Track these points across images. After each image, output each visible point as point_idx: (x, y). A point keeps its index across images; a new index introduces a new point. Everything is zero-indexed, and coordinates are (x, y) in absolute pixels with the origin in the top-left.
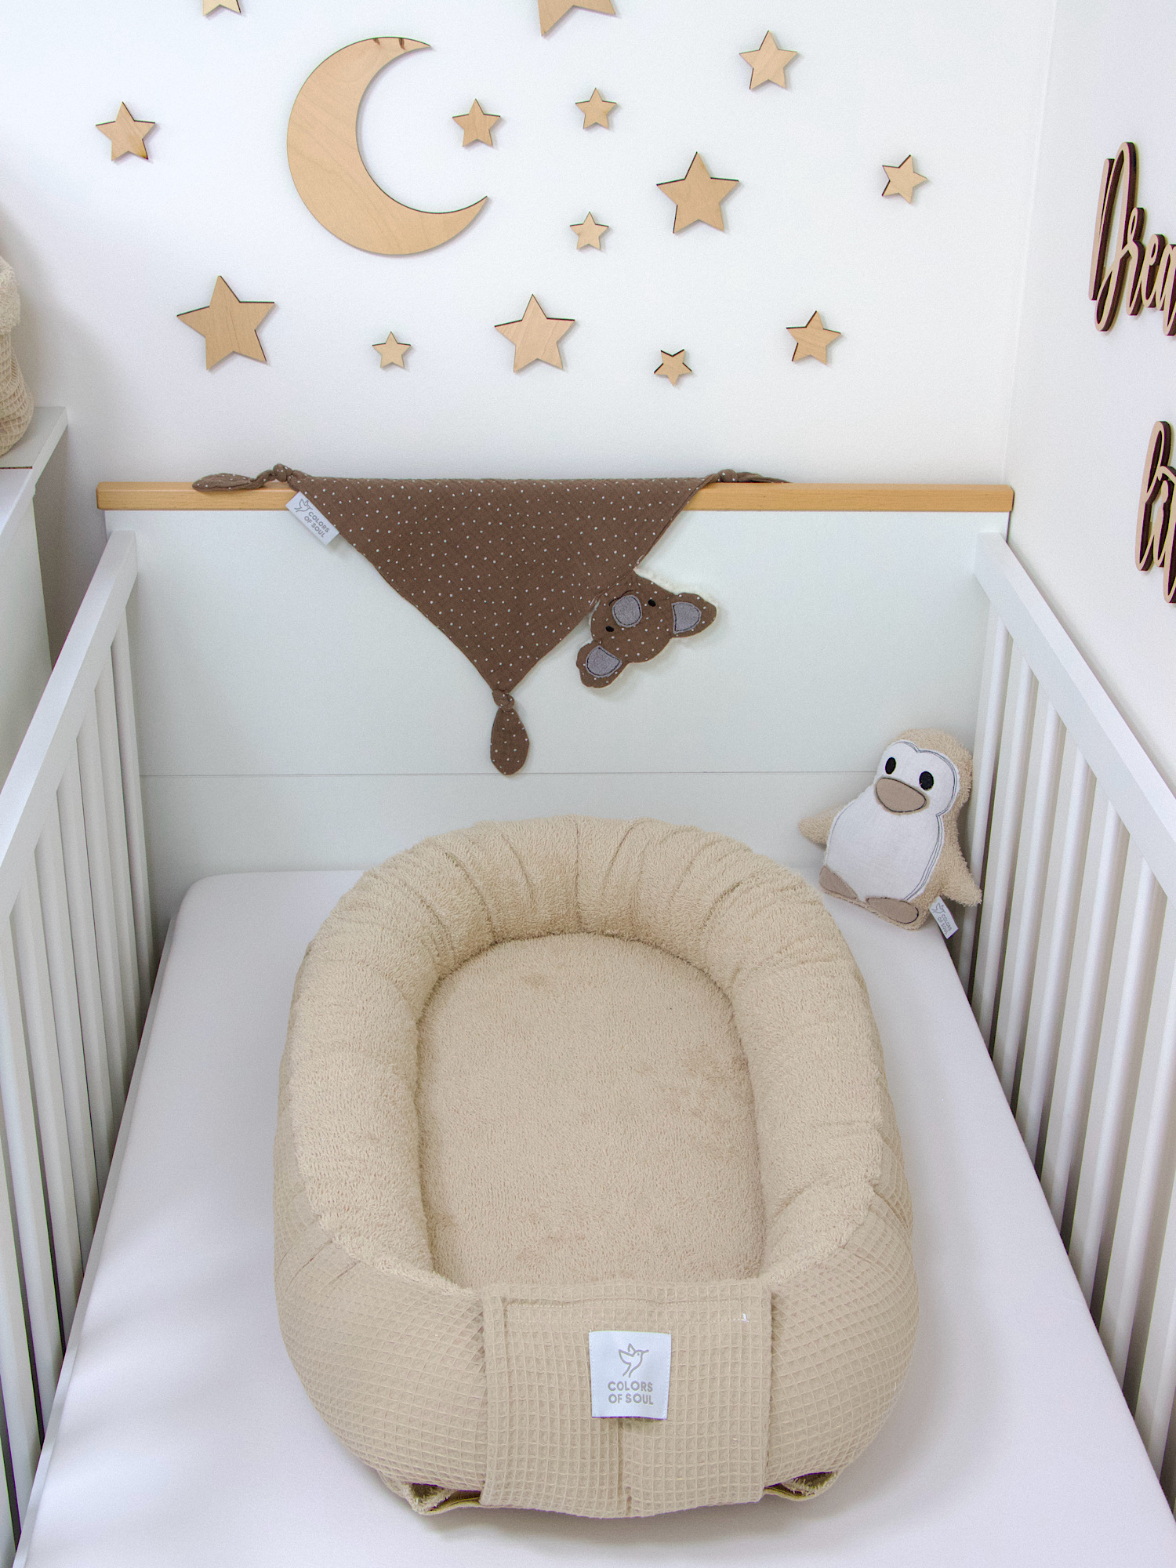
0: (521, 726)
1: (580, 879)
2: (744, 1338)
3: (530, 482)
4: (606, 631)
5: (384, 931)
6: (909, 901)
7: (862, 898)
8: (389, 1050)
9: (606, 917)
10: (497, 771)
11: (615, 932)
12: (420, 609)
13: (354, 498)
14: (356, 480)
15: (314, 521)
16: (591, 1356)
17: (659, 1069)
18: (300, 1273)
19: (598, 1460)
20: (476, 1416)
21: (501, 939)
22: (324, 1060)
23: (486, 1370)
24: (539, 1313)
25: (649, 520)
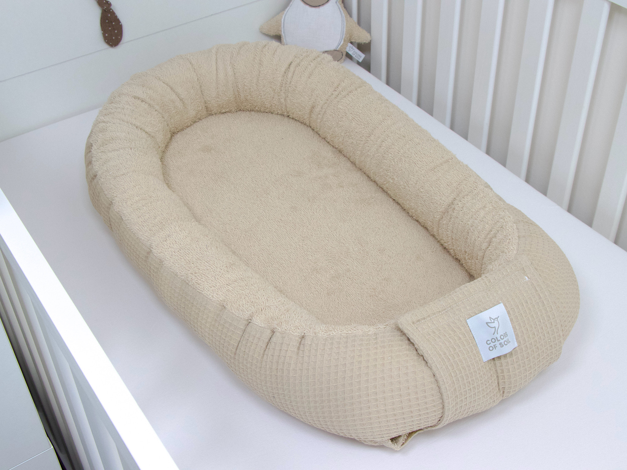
1: (203, 88)
5: (132, 150)
6: (338, 49)
10: (109, 47)
16: (472, 332)
17: (304, 170)
18: (265, 356)
19: (490, 382)
20: (433, 390)
21: (173, 134)
22: (164, 233)
23: (428, 364)
24: (434, 322)
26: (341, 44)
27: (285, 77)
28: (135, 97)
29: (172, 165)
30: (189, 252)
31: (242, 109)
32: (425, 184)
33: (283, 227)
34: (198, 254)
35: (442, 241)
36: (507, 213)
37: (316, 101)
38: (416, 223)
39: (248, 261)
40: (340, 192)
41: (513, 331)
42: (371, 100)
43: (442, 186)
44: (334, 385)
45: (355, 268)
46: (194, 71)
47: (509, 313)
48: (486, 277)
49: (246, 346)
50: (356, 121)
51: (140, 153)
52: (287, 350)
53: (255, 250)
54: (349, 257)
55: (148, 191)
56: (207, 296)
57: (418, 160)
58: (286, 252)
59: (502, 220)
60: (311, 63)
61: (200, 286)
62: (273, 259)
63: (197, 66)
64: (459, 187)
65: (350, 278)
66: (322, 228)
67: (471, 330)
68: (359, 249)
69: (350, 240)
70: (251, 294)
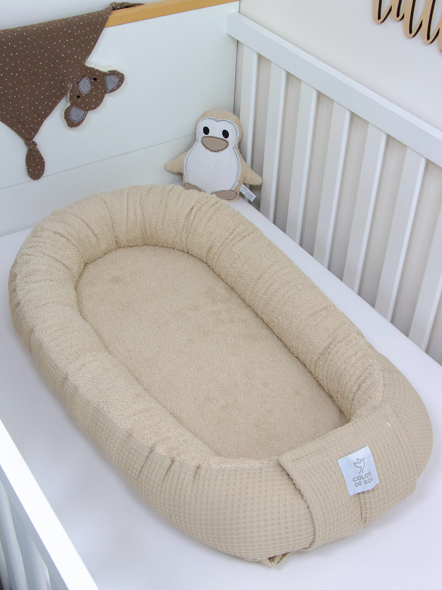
0: (40, 154)
2: (394, 433)
4: (77, 98)
5: (52, 282)
6: (233, 189)
9: (130, 239)
10: (32, 180)
16: (342, 470)
17: (201, 305)
18: (165, 481)
19: (355, 512)
20: (307, 520)
21: (86, 264)
22: (79, 362)
23: (304, 498)
24: (310, 460)
25: (89, 37)
26: (236, 185)
27: (187, 219)
28: (55, 233)
29: (85, 294)
30: (101, 381)
31: (147, 244)
32: (306, 327)
33: (180, 358)
34: (109, 384)
35: (318, 379)
36: (375, 360)
37: (213, 243)
38: (296, 359)
39: (150, 387)
40: (231, 327)
41: (376, 470)
42: (262, 246)
43: (320, 331)
44: (224, 511)
45: (242, 399)
46: (108, 210)
47: (373, 454)
48: (355, 422)
49: (149, 471)
50: (248, 265)
51: (58, 285)
52: (185, 478)
53: (156, 378)
54: (238, 389)
55: (65, 321)
56: (116, 424)
57: (300, 305)
58: (183, 381)
59: (370, 367)
60: (211, 208)
61: (110, 414)
62: (171, 387)
63: (111, 206)
64: (335, 333)
65: (237, 409)
66: (214, 361)
67: (341, 469)
68: (246, 382)
69: (239, 373)
70: (154, 424)
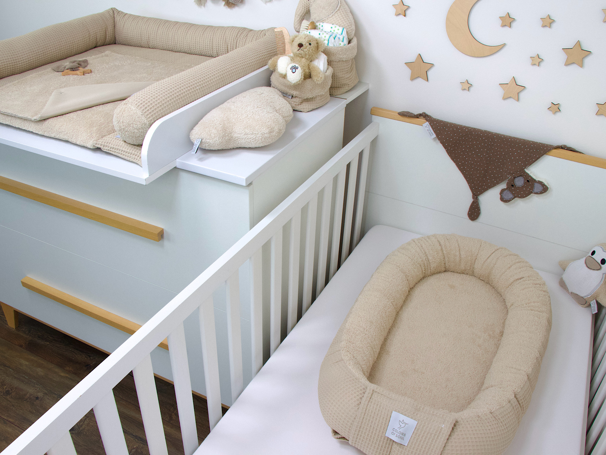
0: (479, 207)
1: (476, 260)
2: (440, 432)
3: (498, 134)
4: (511, 186)
6: (584, 298)
7: (570, 291)
8: (393, 296)
9: (481, 274)
10: (469, 219)
11: (483, 279)
12: (456, 164)
13: (443, 127)
14: (446, 122)
15: (430, 131)
16: (391, 418)
21: (446, 270)
23: (359, 409)
25: (533, 155)
26: (588, 297)
27: (515, 282)
31: (488, 283)
37: (515, 303)
46: (478, 250)
47: (416, 428)
